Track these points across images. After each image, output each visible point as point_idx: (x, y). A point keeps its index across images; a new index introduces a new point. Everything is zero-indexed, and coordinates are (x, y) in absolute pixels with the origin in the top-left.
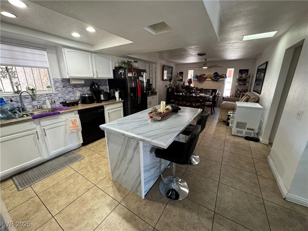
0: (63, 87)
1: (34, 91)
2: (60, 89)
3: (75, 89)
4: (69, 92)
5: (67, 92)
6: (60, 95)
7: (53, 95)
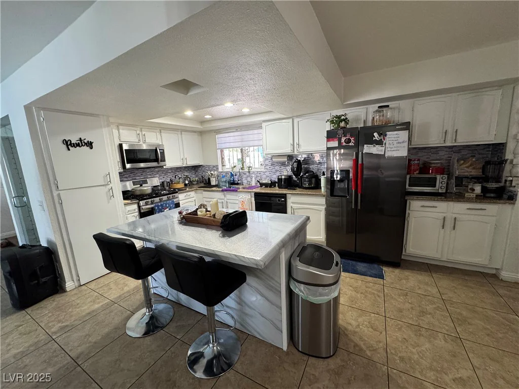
0: (272, 165)
1: (250, 168)
2: (268, 167)
3: (282, 167)
4: (277, 171)
5: (274, 170)
6: (267, 174)
7: (262, 173)
